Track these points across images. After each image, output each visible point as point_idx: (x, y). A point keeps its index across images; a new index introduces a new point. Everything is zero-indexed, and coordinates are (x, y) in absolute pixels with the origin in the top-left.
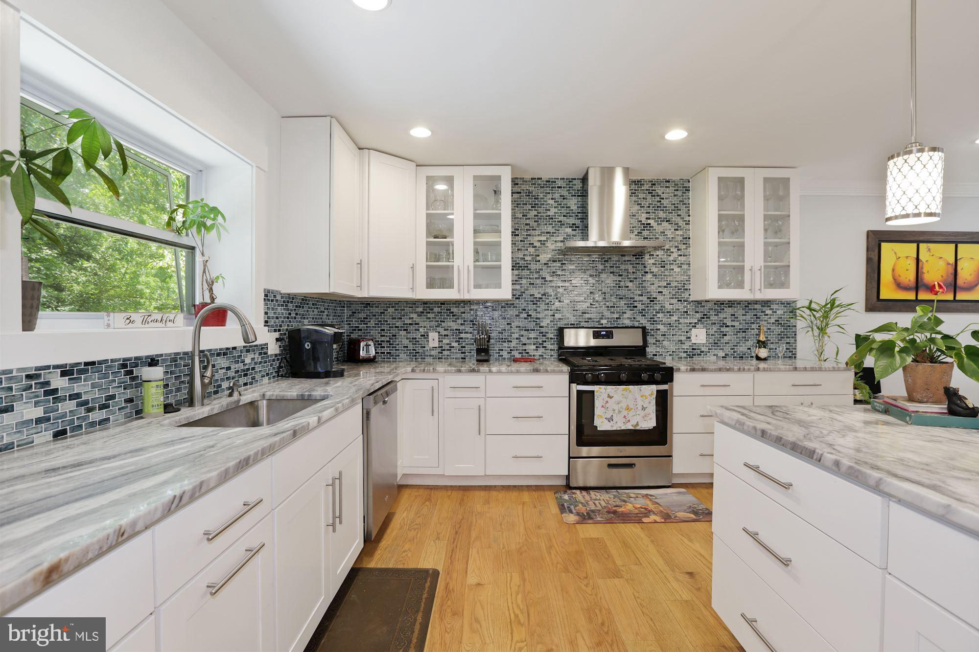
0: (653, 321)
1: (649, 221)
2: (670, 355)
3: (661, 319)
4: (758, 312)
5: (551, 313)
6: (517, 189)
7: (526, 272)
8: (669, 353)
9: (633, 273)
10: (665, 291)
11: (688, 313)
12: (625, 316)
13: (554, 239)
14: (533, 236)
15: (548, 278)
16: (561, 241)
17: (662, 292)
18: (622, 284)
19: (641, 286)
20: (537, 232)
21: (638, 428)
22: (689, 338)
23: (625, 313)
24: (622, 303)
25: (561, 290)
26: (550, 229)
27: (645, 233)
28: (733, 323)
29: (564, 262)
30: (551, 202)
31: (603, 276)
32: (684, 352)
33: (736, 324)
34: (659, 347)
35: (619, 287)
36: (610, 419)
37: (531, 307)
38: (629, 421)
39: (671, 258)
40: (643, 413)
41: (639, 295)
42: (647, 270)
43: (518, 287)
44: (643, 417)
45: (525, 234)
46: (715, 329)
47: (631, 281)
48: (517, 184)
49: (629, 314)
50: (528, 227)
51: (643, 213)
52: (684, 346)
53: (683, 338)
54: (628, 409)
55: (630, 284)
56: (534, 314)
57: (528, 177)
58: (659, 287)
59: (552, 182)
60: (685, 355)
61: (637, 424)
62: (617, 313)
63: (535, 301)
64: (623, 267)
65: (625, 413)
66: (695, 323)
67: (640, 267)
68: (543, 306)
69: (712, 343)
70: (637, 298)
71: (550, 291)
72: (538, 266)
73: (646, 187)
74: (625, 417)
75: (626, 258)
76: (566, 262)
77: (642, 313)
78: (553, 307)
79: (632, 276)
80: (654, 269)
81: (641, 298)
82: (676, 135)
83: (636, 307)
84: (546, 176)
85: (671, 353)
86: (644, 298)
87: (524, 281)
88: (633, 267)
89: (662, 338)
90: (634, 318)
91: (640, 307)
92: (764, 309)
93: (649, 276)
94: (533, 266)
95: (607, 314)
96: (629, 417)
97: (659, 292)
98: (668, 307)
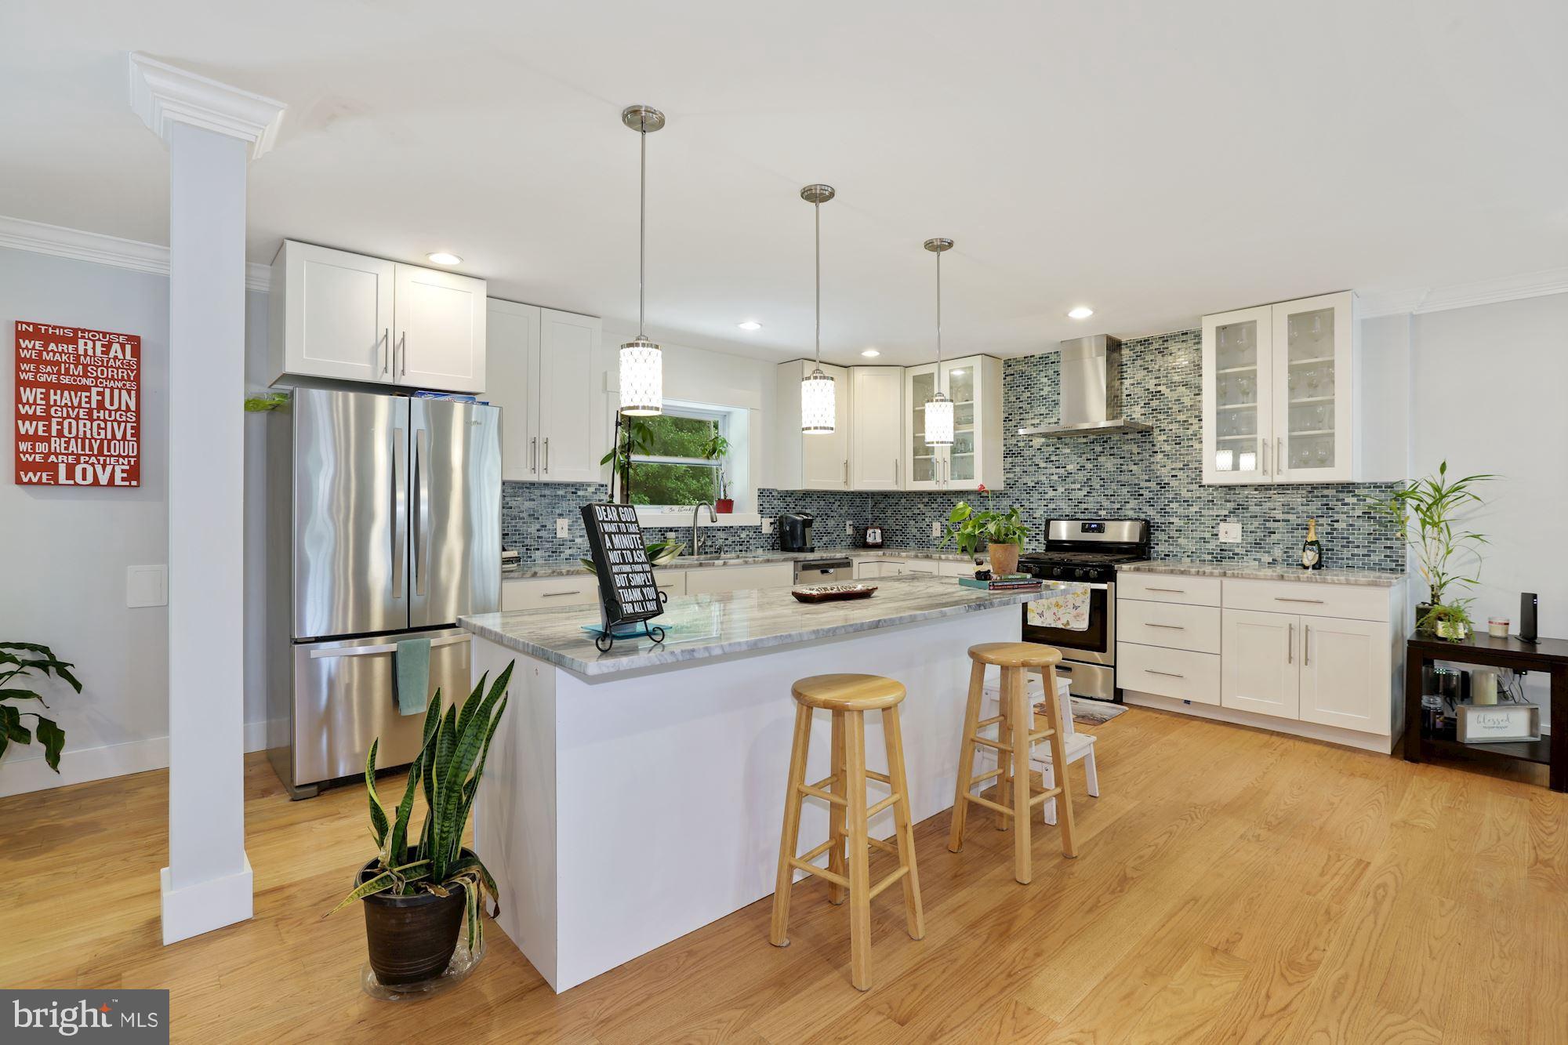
0: (1164, 512)
1: (1159, 388)
2: (1188, 556)
3: (1175, 510)
4: (1331, 500)
5: (1045, 503)
6: (1008, 372)
7: (1019, 460)
8: (1187, 554)
9: (1138, 453)
10: (1180, 474)
11: (1215, 502)
12: (1128, 506)
13: (1047, 421)
14: (1026, 419)
15: (1042, 465)
16: (1055, 423)
17: (1176, 476)
18: (1124, 467)
19: (1149, 469)
20: (1031, 415)
21: (1068, 627)
22: (1217, 535)
23: (1128, 503)
24: (1125, 490)
25: (1055, 477)
26: (1043, 410)
27: (1154, 404)
28: (1286, 517)
29: (1058, 446)
30: (1045, 380)
31: (1102, 459)
32: (1208, 554)
33: (1292, 517)
34: (1172, 545)
35: (1121, 471)
36: (1041, 615)
37: (1024, 496)
38: (1059, 619)
39: (1190, 432)
40: (1074, 612)
41: (1146, 481)
42: (1156, 449)
43: (1011, 475)
44: (1075, 617)
45: (1019, 418)
46: (1256, 524)
47: (1134, 464)
48: (1010, 366)
49: (1133, 504)
50: (1021, 411)
51: (1151, 379)
52: (1208, 546)
53: (1207, 535)
54: (1057, 605)
55: (1134, 468)
56: (1027, 504)
57: (1020, 355)
58: (1173, 469)
59: (1046, 357)
60: (1210, 557)
61: (1068, 623)
62: (1118, 502)
63: (1029, 490)
64: (1126, 447)
65: (1055, 610)
66: (1225, 516)
67: (1149, 446)
68: (1036, 496)
69: (1251, 543)
70: (1143, 484)
71: (1043, 478)
72: (1031, 452)
73: (1156, 346)
74: (1054, 614)
75: (1130, 436)
76: (1060, 446)
77: (1150, 502)
78: (1047, 496)
79: (1136, 458)
80: (1167, 448)
81: (1148, 484)
82: (1081, 313)
83: (1142, 495)
84: (1038, 353)
85: (1190, 554)
86: (1153, 485)
87: (1017, 469)
88: (1138, 447)
89: (1176, 534)
90: (1140, 509)
91: (1147, 494)
92: (1341, 495)
93: (1160, 456)
94: (1027, 453)
95: (1106, 504)
96: (1059, 615)
97: (1172, 476)
98: (1185, 494)
